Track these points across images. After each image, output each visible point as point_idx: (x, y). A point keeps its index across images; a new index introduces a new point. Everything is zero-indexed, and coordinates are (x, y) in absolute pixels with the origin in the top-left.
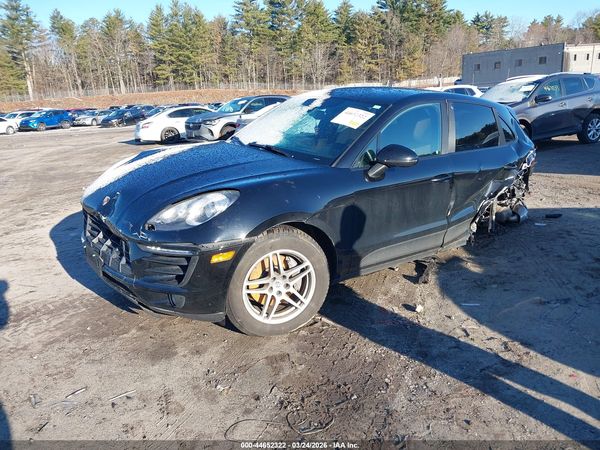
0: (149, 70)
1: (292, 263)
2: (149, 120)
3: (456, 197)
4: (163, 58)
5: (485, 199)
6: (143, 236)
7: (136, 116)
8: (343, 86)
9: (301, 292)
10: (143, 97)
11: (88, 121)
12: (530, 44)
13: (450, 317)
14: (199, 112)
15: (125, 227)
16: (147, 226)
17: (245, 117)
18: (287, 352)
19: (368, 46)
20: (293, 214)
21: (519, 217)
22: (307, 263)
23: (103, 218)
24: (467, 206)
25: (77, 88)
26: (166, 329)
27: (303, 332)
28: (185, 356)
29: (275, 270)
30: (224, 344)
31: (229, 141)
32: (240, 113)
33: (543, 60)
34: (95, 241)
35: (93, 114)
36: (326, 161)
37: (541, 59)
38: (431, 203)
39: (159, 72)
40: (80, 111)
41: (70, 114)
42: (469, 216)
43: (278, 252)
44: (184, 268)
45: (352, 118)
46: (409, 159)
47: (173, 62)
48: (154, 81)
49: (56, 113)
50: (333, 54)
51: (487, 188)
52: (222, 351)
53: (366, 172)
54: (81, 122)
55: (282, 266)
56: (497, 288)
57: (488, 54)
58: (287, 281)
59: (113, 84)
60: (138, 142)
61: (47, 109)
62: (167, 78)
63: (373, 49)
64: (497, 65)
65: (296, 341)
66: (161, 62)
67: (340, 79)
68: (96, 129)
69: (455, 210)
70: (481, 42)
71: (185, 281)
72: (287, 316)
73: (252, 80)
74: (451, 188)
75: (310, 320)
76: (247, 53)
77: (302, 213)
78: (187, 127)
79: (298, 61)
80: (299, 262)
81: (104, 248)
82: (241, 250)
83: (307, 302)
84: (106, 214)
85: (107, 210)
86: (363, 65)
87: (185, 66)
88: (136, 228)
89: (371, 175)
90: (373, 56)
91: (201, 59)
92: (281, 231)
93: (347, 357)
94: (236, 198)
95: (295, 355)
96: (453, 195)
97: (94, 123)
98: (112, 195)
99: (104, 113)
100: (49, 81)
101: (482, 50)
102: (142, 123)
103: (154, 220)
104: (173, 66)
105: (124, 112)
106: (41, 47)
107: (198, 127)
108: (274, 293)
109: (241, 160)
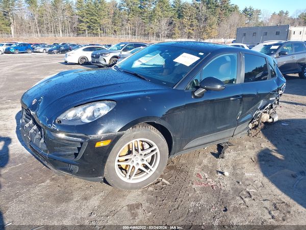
0: (75, 25)
1: (146, 146)
2: (73, 51)
3: (243, 109)
4: (83, 20)
5: (258, 110)
6: (54, 127)
7: (66, 49)
8: (175, 40)
9: (151, 163)
10: (71, 39)
11: (41, 50)
12: (272, 24)
13: (239, 183)
14: (100, 49)
15: (44, 120)
16: (56, 121)
17: (123, 53)
18: (141, 202)
19: (189, 20)
20: (148, 118)
21: (273, 120)
22: (155, 147)
23: (32, 113)
24: (248, 114)
25: (37, 33)
26: (68, 180)
27: (151, 189)
28: (77, 201)
29: (136, 150)
30: (102, 194)
31: (113, 68)
32: (121, 51)
33: (278, 33)
34: (27, 125)
35: (44, 47)
36: (169, 85)
37: (277, 32)
38: (229, 112)
39: (81, 27)
40: (37, 45)
41: (32, 46)
42: (248, 119)
43: (138, 140)
44: (79, 149)
45: (186, 60)
46: (219, 87)
47: (88, 22)
48: (78, 32)
49: (24, 45)
50: (171, 23)
51: (260, 104)
52: (101, 199)
53: (193, 93)
54: (37, 50)
55: (140, 147)
56: (265, 164)
57: (250, 28)
58: (143, 157)
59: (56, 31)
60: (66, 63)
61: (21, 43)
62: (85, 30)
63: (192, 22)
64: (254, 34)
65: (146, 194)
66: (81, 21)
67: (173, 36)
68: (45, 54)
69: (242, 117)
70: (247, 22)
71: (79, 157)
72: (142, 178)
73: (128, 34)
74: (241, 103)
75: (156, 181)
76: (126, 20)
77: (154, 117)
78: (92, 57)
79: (152, 26)
80: (151, 146)
81: (32, 131)
82: (115, 139)
83: (154, 170)
84: (33, 109)
85: (34, 107)
86: (186, 30)
87: (94, 25)
88: (50, 122)
89: (196, 94)
90: (191, 25)
91: (103, 22)
92: (141, 127)
93: (177, 208)
94: (114, 106)
95: (146, 205)
96: (241, 108)
97: (45, 51)
98: (38, 99)
99: (50, 46)
100: (23, 28)
101: (247, 26)
102: (68, 53)
103: (61, 117)
104: (88, 24)
105: (60, 47)
106: (19, 10)
107: (98, 57)
108: (134, 164)
109: (118, 81)
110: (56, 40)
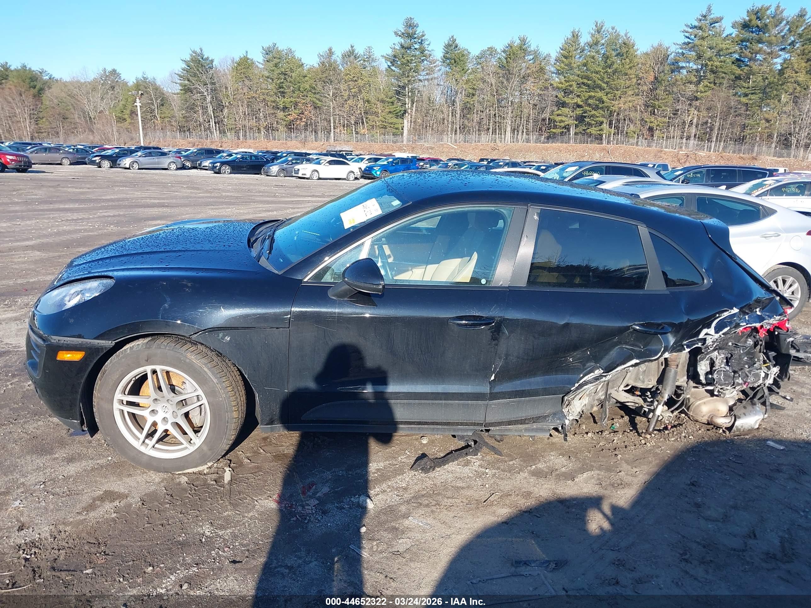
0: (546, 115)
3: (506, 355)
4: (566, 100)
10: (530, 149)
18: (133, 493)
20: (168, 324)
22: (199, 392)
39: (558, 119)
43: (158, 368)
47: (579, 106)
48: (550, 130)
49: (403, 161)
52: (89, 467)
59: (498, 129)
62: (567, 127)
66: (564, 105)
71: (39, 373)
72: (173, 453)
76: (688, 99)
87: (593, 112)
91: (618, 105)
96: (501, 351)
104: (579, 111)
106: (428, 80)
108: (159, 418)
110: (494, 149)
